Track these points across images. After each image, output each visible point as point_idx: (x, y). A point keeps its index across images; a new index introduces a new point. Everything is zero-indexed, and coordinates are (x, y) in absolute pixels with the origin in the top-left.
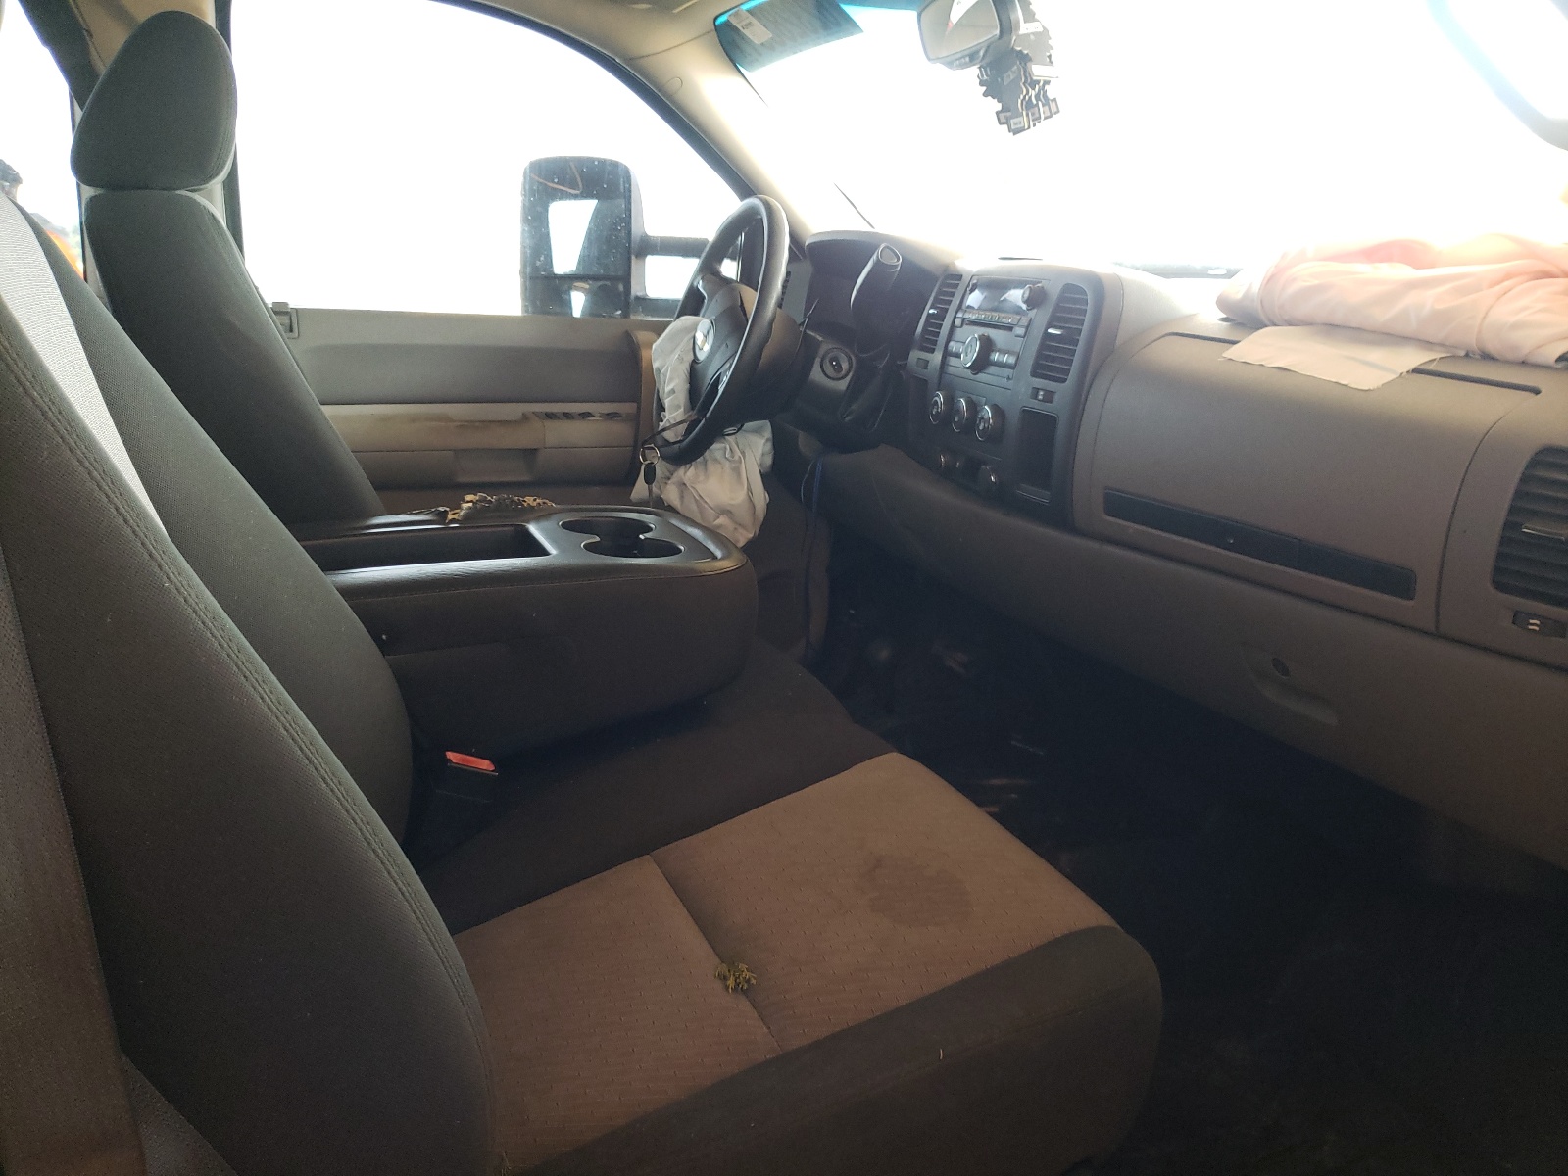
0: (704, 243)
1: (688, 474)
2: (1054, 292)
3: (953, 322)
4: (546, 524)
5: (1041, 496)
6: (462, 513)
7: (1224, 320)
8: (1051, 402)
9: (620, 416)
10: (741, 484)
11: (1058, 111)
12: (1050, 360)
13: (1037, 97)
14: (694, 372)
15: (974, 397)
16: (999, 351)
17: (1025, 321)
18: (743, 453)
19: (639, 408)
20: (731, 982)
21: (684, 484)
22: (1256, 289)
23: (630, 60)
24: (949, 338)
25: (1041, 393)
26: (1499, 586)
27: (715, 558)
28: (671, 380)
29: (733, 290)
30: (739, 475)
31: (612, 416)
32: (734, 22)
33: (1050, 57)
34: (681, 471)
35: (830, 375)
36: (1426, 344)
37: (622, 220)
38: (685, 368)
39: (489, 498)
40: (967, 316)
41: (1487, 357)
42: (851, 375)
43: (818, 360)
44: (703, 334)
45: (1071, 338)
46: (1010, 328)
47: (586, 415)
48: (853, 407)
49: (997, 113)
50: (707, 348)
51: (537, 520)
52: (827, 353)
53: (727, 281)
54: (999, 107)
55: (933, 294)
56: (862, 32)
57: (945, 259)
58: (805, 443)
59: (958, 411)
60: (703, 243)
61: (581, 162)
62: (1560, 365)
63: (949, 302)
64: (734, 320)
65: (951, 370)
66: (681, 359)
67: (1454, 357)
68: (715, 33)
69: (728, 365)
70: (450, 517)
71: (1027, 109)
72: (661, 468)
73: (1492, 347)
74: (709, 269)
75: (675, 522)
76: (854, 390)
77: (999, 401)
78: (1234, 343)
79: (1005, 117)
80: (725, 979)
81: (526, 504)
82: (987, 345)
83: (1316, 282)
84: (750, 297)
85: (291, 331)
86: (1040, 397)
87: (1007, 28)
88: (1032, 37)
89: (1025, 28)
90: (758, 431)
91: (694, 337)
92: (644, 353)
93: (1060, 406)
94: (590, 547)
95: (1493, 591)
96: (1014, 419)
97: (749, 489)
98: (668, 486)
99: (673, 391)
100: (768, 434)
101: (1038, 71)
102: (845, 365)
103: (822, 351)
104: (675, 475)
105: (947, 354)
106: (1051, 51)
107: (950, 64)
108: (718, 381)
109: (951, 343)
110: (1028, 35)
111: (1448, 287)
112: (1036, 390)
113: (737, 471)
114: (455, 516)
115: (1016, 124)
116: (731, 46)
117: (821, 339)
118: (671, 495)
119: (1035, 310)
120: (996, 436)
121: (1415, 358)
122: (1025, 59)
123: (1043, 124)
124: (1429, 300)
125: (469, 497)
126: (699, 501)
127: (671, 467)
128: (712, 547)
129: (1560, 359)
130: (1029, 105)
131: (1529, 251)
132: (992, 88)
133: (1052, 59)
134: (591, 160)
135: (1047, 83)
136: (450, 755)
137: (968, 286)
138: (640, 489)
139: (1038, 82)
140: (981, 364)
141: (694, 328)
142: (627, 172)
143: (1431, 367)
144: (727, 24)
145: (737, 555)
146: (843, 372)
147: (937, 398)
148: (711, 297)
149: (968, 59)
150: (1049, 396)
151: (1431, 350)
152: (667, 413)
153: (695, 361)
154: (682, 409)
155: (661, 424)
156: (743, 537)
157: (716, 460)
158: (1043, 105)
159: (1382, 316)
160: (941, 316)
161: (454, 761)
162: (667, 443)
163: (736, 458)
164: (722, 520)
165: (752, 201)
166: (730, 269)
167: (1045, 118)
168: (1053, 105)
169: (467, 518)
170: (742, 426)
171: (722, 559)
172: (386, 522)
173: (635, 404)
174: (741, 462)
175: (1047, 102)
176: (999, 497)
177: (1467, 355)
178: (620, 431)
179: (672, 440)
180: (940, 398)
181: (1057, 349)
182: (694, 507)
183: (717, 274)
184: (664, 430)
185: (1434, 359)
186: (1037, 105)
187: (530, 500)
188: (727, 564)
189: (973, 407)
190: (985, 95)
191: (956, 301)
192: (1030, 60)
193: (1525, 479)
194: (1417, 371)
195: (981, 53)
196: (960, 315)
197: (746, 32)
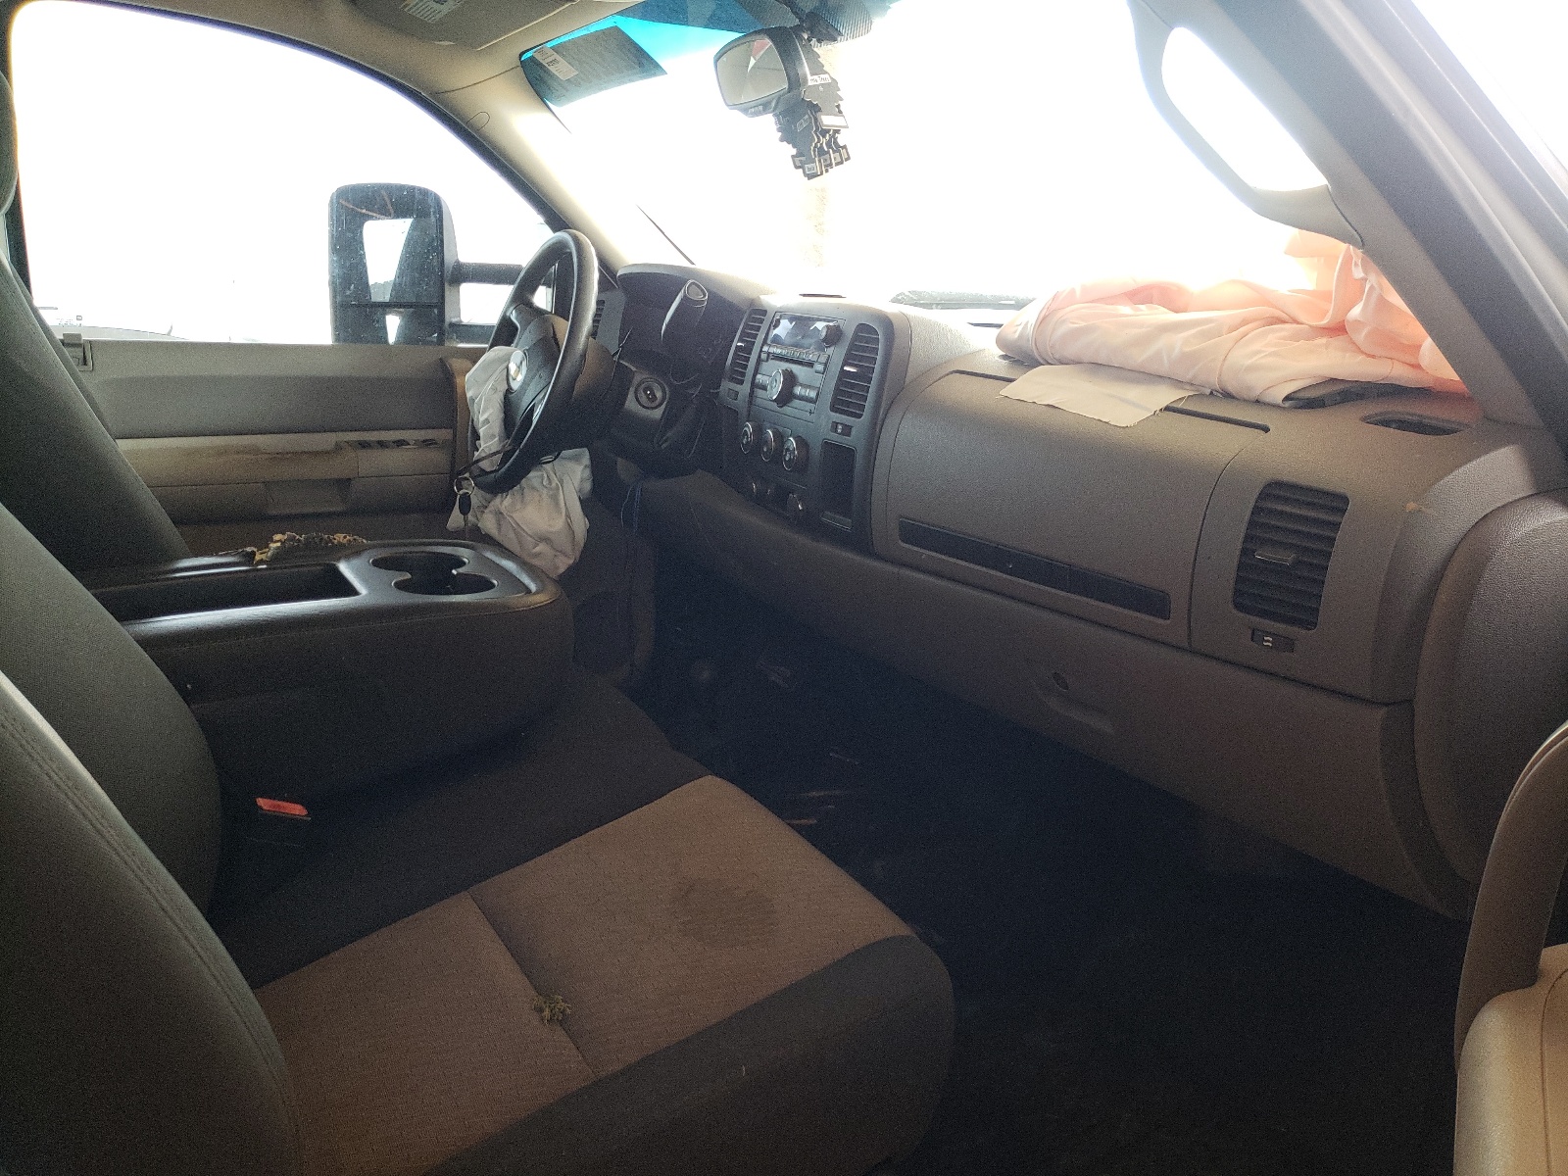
0: (518, 269)
1: (504, 502)
2: (849, 331)
3: (759, 356)
4: (356, 562)
5: (844, 523)
6: (269, 554)
7: (1005, 357)
8: (849, 435)
9: (436, 443)
10: (559, 511)
11: (848, 159)
12: (847, 396)
13: (829, 144)
14: (509, 401)
15: (781, 429)
16: (801, 385)
17: (823, 359)
18: (561, 481)
19: (455, 435)
20: (547, 1013)
21: (501, 513)
22: (1030, 330)
23: (436, 94)
24: (756, 372)
25: (840, 427)
26: (1238, 606)
27: (528, 591)
28: (484, 411)
29: (546, 321)
30: (557, 504)
31: (427, 443)
32: (539, 57)
33: (838, 106)
34: (498, 500)
35: (647, 402)
36: (1177, 383)
37: (435, 249)
38: (499, 397)
39: (298, 537)
40: (772, 350)
41: (1228, 396)
42: (663, 406)
43: (632, 390)
44: (517, 363)
45: (865, 375)
46: (810, 364)
47: (400, 443)
48: (669, 434)
49: (793, 156)
50: (520, 378)
51: (347, 558)
52: (639, 385)
53: (540, 312)
54: (794, 151)
55: (741, 327)
56: (664, 72)
57: (751, 294)
58: (624, 468)
59: (766, 442)
60: (516, 270)
61: (389, 188)
62: (1287, 404)
63: (755, 337)
64: (546, 350)
65: (759, 401)
66: (495, 389)
67: (1201, 395)
68: (520, 69)
69: (541, 396)
70: (258, 557)
71: (820, 156)
72: (476, 497)
73: (1231, 389)
74: (522, 299)
75: (489, 555)
76: (669, 419)
77: (801, 432)
78: (1011, 381)
79: (801, 161)
80: (541, 1010)
81: (336, 542)
82: (790, 379)
83: (1083, 324)
84: (563, 327)
85: (85, 363)
86: (839, 431)
87: (795, 82)
88: (821, 89)
89: (812, 80)
90: (576, 459)
91: (507, 368)
92: (458, 380)
93: (856, 439)
94: (400, 586)
95: (1235, 611)
96: (816, 450)
97: (568, 516)
98: (485, 516)
99: (487, 421)
100: (586, 460)
101: (827, 120)
102: (659, 394)
103: (636, 381)
104: (492, 503)
105: (754, 385)
106: (840, 102)
107: (745, 111)
108: (532, 411)
109: (759, 376)
110: (816, 87)
111: (1193, 331)
112: (835, 425)
113: (554, 498)
114: (263, 557)
115: (809, 169)
116: (537, 81)
117: (634, 369)
118: (488, 524)
119: (832, 348)
120: (801, 465)
121: (1167, 396)
122: (815, 109)
123: (835, 171)
124: (1178, 343)
125: (277, 537)
126: (518, 530)
127: (488, 496)
128: (526, 580)
129: (1287, 398)
130: (821, 152)
131: (1263, 297)
132: (789, 135)
133: (841, 109)
134: (401, 188)
135: (837, 131)
136: (261, 802)
137: (772, 322)
138: (456, 519)
139: (828, 131)
140: (786, 397)
141: (507, 359)
142: (438, 201)
143: (1180, 405)
144: (532, 59)
145: (551, 588)
146: (657, 402)
147: (746, 429)
148: (524, 329)
149: (761, 108)
150: (847, 431)
151: (1183, 389)
152: (482, 441)
153: (509, 391)
154: (497, 439)
155: (476, 454)
156: (563, 564)
157: (533, 488)
158: (834, 152)
159: (1139, 357)
160: (748, 349)
161: (265, 808)
162: (484, 472)
163: (554, 485)
164: (541, 548)
165: (562, 235)
166: (543, 298)
167: (837, 164)
168: (843, 151)
169: (277, 558)
170: (558, 455)
171: (537, 593)
172: (193, 565)
173: (451, 431)
174: (558, 489)
175: (838, 148)
176: (807, 524)
177: (1211, 393)
178: (437, 458)
179: (488, 470)
180: (749, 428)
181: (853, 386)
182: (512, 535)
183: (530, 305)
184: (478, 461)
185: (1183, 398)
186: (828, 152)
187: (340, 538)
188: (541, 599)
189: (780, 438)
190: (782, 140)
191: (761, 336)
192: (820, 110)
193: (1257, 510)
194: (1167, 409)
195: (773, 104)
196: (765, 349)
197: (551, 68)
